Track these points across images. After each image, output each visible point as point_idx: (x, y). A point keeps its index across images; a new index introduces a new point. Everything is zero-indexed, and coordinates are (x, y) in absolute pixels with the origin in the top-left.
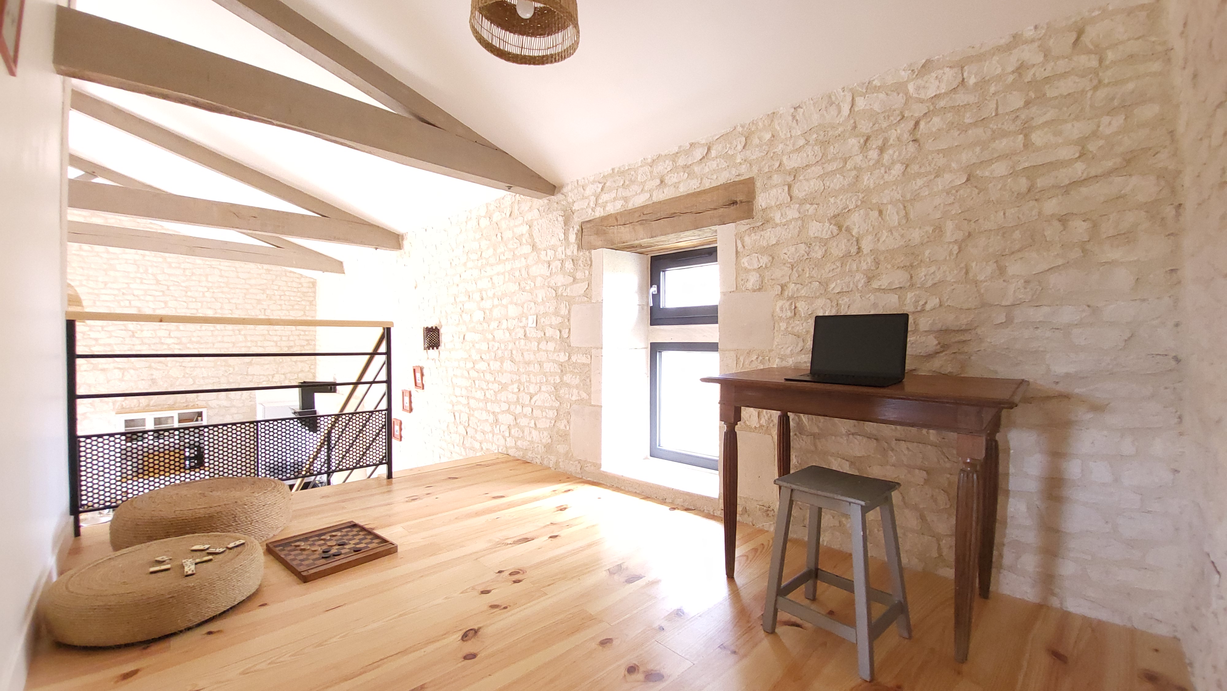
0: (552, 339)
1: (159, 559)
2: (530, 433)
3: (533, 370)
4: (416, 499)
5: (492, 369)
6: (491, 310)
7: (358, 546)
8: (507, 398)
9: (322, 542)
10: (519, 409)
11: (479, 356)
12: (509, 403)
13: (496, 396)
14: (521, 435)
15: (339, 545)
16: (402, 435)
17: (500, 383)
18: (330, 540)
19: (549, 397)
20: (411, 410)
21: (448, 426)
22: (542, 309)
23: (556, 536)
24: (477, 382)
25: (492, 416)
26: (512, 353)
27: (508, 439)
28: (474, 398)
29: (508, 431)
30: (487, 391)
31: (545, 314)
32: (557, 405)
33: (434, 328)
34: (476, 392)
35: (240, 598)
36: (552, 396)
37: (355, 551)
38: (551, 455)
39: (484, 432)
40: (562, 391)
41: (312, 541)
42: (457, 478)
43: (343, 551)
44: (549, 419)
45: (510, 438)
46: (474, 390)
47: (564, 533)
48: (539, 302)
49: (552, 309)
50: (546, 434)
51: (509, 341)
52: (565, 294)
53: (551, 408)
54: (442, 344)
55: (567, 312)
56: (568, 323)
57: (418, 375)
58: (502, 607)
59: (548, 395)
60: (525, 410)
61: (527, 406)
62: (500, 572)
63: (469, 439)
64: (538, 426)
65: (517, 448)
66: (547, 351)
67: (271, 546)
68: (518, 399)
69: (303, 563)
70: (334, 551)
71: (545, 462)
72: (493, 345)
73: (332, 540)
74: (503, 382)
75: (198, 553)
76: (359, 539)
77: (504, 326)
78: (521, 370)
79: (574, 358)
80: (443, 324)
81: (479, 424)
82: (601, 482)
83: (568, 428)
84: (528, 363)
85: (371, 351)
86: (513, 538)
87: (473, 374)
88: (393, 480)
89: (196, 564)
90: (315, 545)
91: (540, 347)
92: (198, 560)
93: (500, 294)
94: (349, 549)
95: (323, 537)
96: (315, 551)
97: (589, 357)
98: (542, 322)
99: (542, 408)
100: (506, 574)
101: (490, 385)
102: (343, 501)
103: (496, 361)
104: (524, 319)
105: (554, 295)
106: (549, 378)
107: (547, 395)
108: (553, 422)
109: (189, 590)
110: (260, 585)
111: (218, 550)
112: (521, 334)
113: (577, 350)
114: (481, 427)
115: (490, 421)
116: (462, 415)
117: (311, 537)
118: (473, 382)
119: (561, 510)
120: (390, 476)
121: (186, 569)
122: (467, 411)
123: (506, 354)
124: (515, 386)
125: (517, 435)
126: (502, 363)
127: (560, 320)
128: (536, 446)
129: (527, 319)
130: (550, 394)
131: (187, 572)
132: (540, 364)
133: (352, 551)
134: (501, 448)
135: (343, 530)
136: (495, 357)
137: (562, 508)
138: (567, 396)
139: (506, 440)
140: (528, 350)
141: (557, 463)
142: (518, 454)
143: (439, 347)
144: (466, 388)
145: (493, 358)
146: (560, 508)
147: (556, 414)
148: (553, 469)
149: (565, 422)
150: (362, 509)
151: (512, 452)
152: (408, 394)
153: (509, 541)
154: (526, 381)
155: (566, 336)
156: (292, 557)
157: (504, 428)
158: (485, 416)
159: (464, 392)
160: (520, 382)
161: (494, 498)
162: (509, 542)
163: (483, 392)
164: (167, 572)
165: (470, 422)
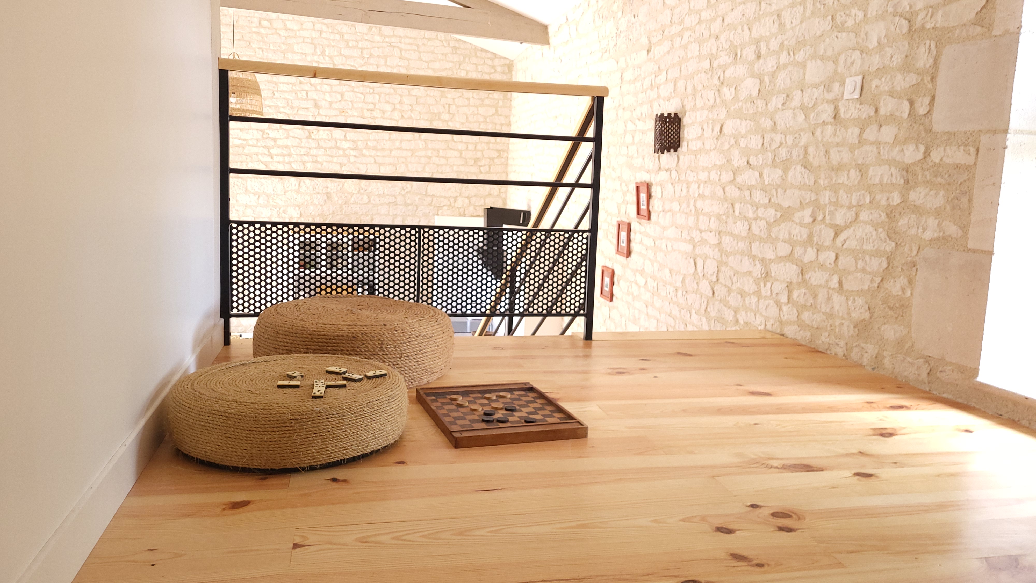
0: (892, 118)
1: (290, 373)
2: (829, 299)
3: (846, 182)
4: (624, 373)
5: (766, 183)
6: (773, 75)
7: (531, 416)
8: (790, 234)
9: (485, 401)
10: (810, 254)
11: (745, 160)
12: (792, 242)
13: (769, 231)
14: (811, 301)
15: (507, 410)
16: (614, 293)
17: (778, 207)
18: (496, 401)
19: (874, 233)
20: (629, 253)
21: (683, 281)
22: (876, 61)
23: (869, 476)
24: (737, 206)
25: (759, 266)
26: (806, 153)
27: (785, 308)
28: (731, 234)
29: (786, 293)
30: (754, 222)
31: (882, 71)
32: (888, 249)
33: (673, 115)
34: (735, 223)
35: (374, 446)
36: (880, 230)
37: (526, 422)
38: (866, 343)
39: (742, 293)
40: (903, 222)
41: (473, 397)
42: (690, 355)
43: (510, 419)
44: (870, 273)
45: (790, 305)
46: (731, 220)
47: (885, 473)
48: (871, 47)
49: (898, 59)
50: (860, 301)
51: (801, 130)
52: (929, 26)
53: (877, 254)
54: (684, 144)
55: (931, 61)
56: (930, 86)
57: (643, 196)
58: (754, 562)
59: (872, 229)
60: (823, 256)
61: (828, 249)
62: (754, 506)
63: (717, 303)
64: (846, 286)
65: (802, 325)
66: (877, 144)
67: (422, 393)
68: (810, 236)
69: (457, 421)
70: (499, 415)
71: (854, 355)
72: (772, 140)
73: (499, 401)
74: (786, 204)
75: (334, 376)
76: (534, 408)
77: (796, 102)
78: (821, 182)
79: (936, 156)
80: (688, 107)
81: (735, 279)
82: (973, 404)
83: (908, 293)
84: (838, 169)
85: (574, 134)
86: (782, 459)
87: (733, 192)
88: (593, 343)
89: (327, 387)
90: (476, 403)
91: (865, 136)
92: (330, 383)
93: (793, 41)
94: (519, 417)
95: (487, 395)
96: (475, 410)
97: (973, 150)
98: (874, 86)
99: (857, 254)
100: (765, 512)
101: (760, 213)
102: (522, 358)
103: (775, 167)
104: (836, 86)
105: (905, 30)
106: (878, 197)
107: (869, 229)
108: (878, 280)
109: (315, 415)
110: (401, 438)
111: (354, 377)
112: (827, 113)
113: (945, 137)
114: (738, 285)
115: (755, 274)
116: (708, 262)
117: (472, 392)
118: (730, 205)
119: (882, 435)
120: (588, 335)
121: (315, 389)
122: (717, 255)
123: (795, 154)
124: (808, 212)
125: (802, 301)
126: (786, 170)
127: (913, 78)
128: (837, 324)
129: (843, 84)
130: (876, 225)
131: (315, 393)
132: (862, 169)
133: (523, 421)
134: (772, 322)
135: (515, 393)
136: (774, 160)
137: (884, 432)
138: (913, 231)
139: (780, 309)
140: (838, 145)
141: (878, 358)
142: (803, 336)
143: (679, 149)
144: (718, 217)
145: (770, 162)
146: (879, 432)
147: (885, 265)
148: (869, 368)
149: (902, 281)
150: (545, 372)
151: (791, 331)
152: (626, 229)
153: (775, 463)
154: (830, 203)
155: (922, 110)
156: (444, 412)
157: (778, 287)
158: (746, 265)
159: (714, 225)
160: (817, 205)
161: (753, 393)
162: (776, 465)
163: (746, 223)
164: (295, 390)
165: (720, 274)
